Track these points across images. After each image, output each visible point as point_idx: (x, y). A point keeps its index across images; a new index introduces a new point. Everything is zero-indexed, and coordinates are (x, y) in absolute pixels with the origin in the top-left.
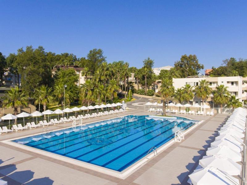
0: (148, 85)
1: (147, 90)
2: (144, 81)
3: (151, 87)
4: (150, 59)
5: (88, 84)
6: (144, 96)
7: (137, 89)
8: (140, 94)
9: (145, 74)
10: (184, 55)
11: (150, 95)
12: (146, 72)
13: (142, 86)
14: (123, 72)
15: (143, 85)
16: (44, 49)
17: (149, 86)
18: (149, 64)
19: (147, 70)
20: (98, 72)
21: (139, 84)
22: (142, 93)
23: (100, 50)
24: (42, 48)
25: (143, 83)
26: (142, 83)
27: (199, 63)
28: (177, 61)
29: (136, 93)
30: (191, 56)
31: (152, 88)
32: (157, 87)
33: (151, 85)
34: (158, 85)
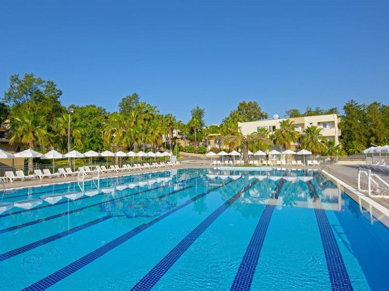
0: (199, 140)
1: (197, 147)
2: (193, 135)
3: (201, 144)
4: (199, 108)
5: (116, 120)
6: (193, 155)
7: (184, 146)
8: (189, 152)
9: (195, 126)
10: (242, 102)
11: (201, 153)
12: (195, 123)
13: (189, 143)
14: (167, 121)
15: (191, 141)
16: (55, 86)
17: (199, 142)
18: (198, 114)
19: (196, 121)
20: (133, 114)
21: (186, 141)
22: (190, 150)
23: (135, 94)
24: (52, 83)
25: (192, 139)
26: (190, 139)
27: (262, 112)
28: (234, 110)
29: (182, 151)
30: (250, 102)
31: (203, 144)
32: (209, 143)
33: (201, 141)
34: (211, 141)
